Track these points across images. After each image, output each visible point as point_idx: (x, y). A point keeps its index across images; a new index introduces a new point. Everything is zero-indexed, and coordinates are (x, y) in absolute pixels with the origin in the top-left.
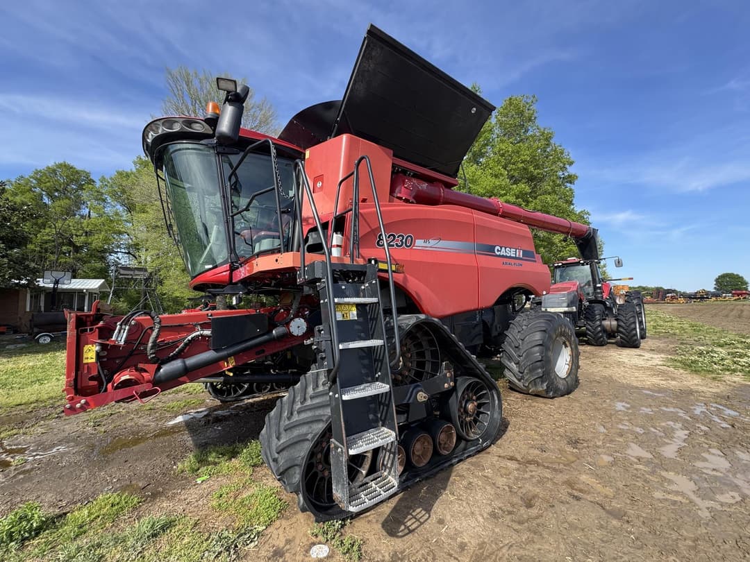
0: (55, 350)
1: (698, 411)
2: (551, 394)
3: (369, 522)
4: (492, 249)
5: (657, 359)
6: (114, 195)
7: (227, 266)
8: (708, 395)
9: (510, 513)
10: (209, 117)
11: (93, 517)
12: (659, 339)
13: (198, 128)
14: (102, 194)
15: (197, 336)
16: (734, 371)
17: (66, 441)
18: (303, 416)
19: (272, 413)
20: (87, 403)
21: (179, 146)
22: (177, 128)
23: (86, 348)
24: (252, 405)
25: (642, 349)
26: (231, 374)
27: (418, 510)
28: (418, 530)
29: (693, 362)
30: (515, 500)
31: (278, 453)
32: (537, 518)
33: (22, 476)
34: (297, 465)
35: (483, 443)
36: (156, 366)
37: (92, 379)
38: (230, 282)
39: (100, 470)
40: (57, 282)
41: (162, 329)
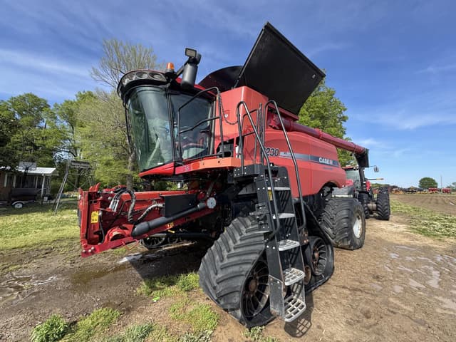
0: (27, 212)
1: (439, 259)
2: (352, 248)
3: (276, 327)
4: (317, 159)
5: (402, 228)
6: (62, 115)
7: (172, 164)
8: (441, 250)
9: (358, 322)
10: (168, 71)
11: (95, 324)
12: (398, 215)
13: (157, 78)
14: (55, 114)
15: (155, 207)
16: (449, 235)
17: (55, 272)
18: (232, 260)
19: (206, 257)
20: (95, 249)
21: (144, 88)
22: (145, 77)
23: (93, 213)
24: (169, 251)
25: (392, 221)
26: (174, 232)
27: (303, 320)
28: (308, 333)
29: (424, 229)
30: (358, 313)
31: (218, 283)
32: (375, 325)
33: (34, 297)
34: (237, 291)
35: (325, 277)
36: (133, 226)
37: (95, 233)
38: (174, 174)
39: (86, 293)
40: (27, 169)
41: (137, 202)
